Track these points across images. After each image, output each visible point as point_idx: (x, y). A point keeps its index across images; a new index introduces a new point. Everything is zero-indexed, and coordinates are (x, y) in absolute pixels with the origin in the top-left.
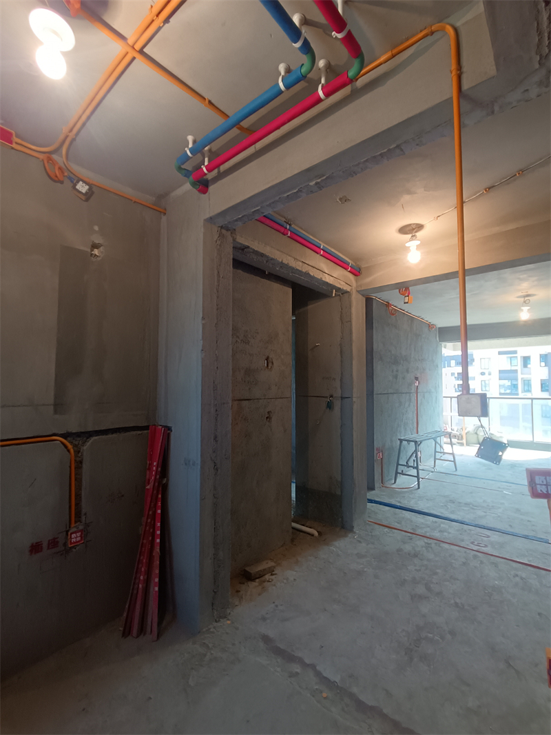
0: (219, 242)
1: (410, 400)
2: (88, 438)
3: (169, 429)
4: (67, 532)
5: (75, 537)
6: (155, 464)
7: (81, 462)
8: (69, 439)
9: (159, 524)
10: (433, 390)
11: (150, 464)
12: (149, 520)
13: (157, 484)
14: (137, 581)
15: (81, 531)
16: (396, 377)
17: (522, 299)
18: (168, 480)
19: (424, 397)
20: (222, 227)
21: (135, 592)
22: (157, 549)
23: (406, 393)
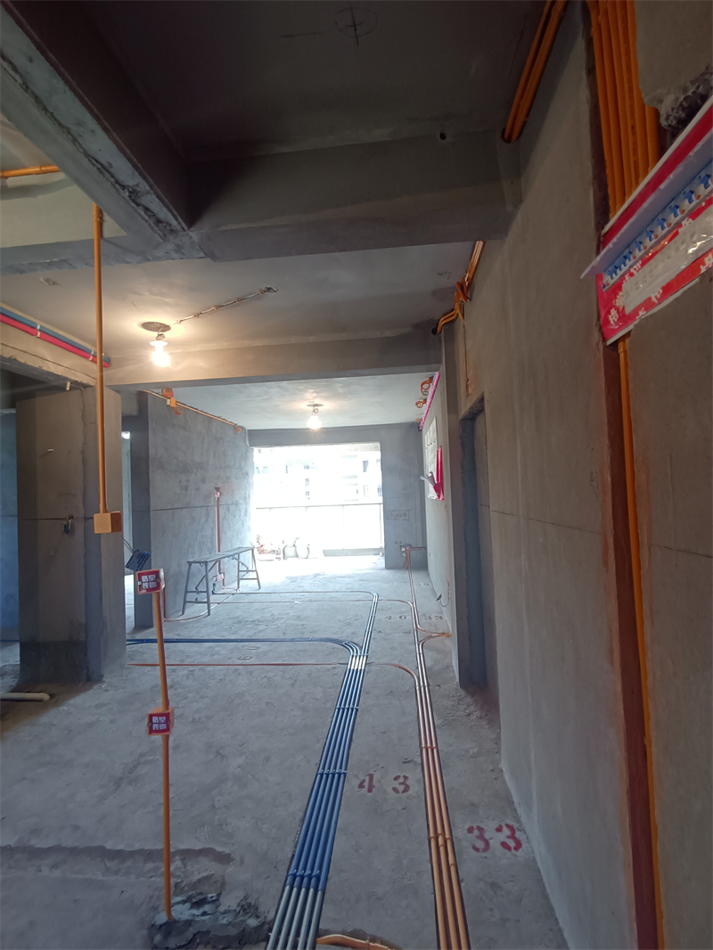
1: (208, 514)
16: (186, 488)
17: (312, 408)
19: (228, 510)
23: (202, 507)
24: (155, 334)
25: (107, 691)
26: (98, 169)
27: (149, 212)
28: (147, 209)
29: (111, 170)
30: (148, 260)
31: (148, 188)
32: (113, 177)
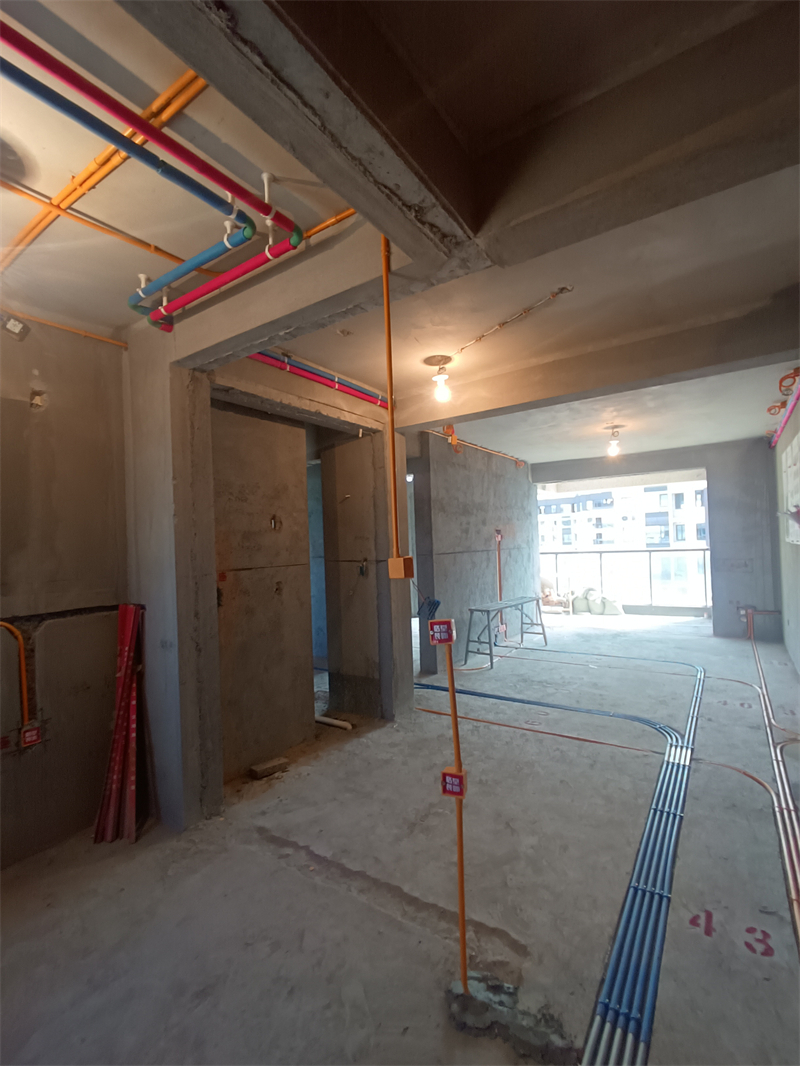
0: (191, 388)
1: (488, 559)
2: (40, 622)
3: (143, 607)
4: (20, 730)
5: (30, 736)
6: (127, 649)
7: (33, 651)
8: (16, 624)
9: (134, 717)
10: (524, 545)
11: (121, 650)
12: (122, 713)
13: (129, 671)
14: (110, 781)
15: (38, 729)
16: (466, 531)
17: (611, 431)
18: (144, 667)
19: (510, 555)
20: (194, 369)
21: (108, 793)
22: (133, 745)
23: (482, 551)
24: (437, 368)
25: (398, 731)
26: (387, 195)
27: (434, 229)
28: (432, 226)
29: (398, 192)
30: (433, 285)
31: (434, 200)
32: (400, 199)
